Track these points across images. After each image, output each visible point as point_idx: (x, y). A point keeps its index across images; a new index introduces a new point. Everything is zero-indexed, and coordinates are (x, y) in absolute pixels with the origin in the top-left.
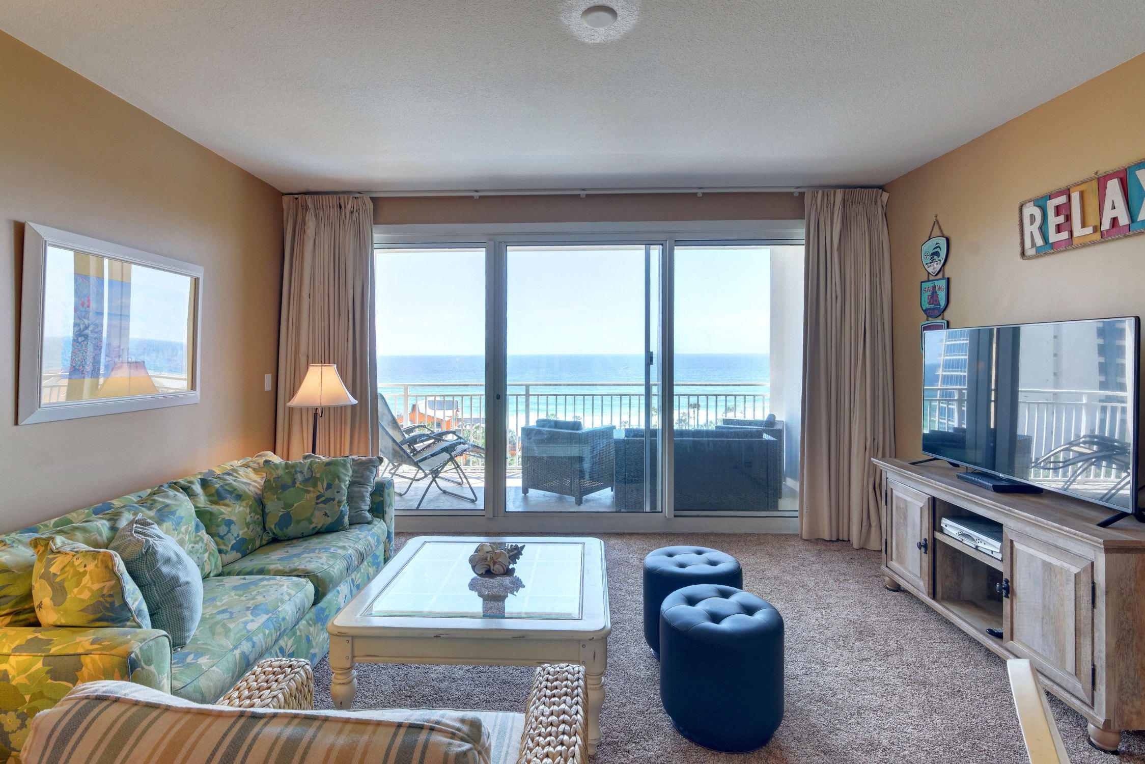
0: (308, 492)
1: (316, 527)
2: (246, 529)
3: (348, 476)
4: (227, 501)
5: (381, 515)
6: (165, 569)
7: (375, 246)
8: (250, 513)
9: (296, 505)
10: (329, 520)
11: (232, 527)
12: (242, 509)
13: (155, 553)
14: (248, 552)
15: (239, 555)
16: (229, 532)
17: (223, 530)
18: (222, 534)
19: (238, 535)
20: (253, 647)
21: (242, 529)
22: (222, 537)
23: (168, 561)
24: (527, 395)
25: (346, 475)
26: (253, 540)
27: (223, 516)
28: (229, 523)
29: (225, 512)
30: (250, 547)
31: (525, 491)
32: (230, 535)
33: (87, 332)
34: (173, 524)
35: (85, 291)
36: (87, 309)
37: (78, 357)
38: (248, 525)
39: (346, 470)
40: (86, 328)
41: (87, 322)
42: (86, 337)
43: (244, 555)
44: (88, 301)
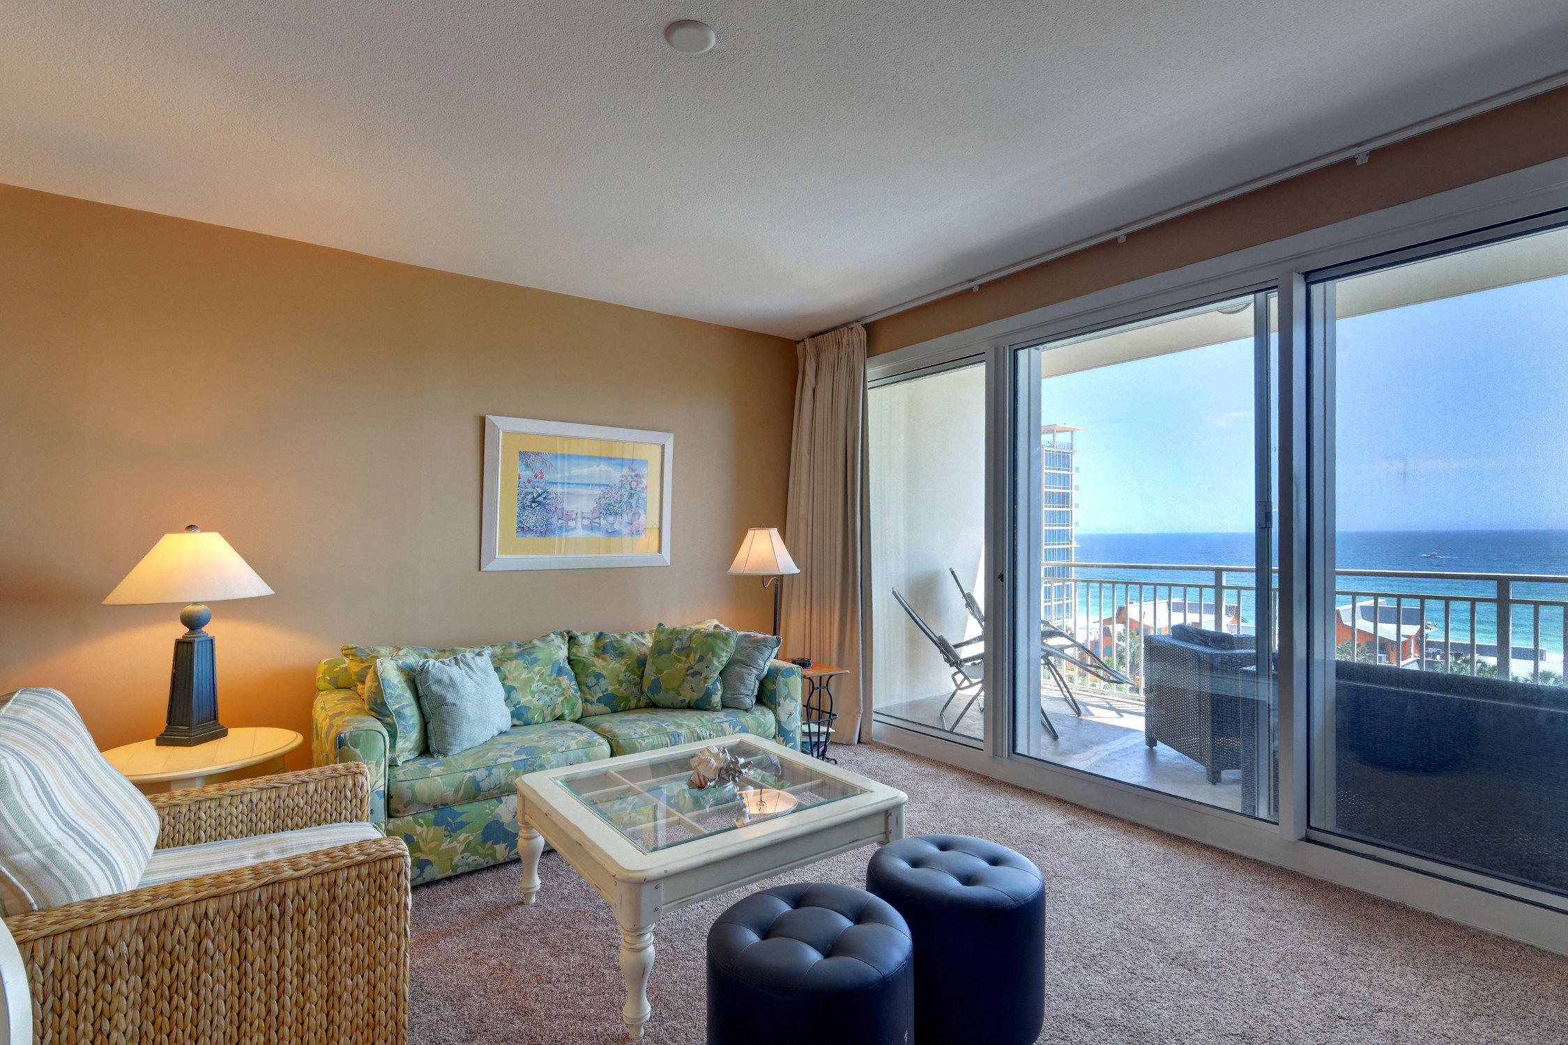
0: (679, 661)
1: (684, 700)
2: (617, 686)
3: (727, 652)
4: (607, 656)
5: (773, 706)
6: (435, 688)
7: (869, 385)
8: (625, 671)
9: (665, 672)
10: (695, 696)
11: (601, 680)
12: (618, 665)
13: (427, 672)
14: (619, 709)
15: (608, 709)
16: (597, 684)
17: (591, 681)
18: (590, 685)
19: (607, 690)
20: (488, 776)
21: (611, 685)
22: (589, 688)
23: (439, 682)
24: (1218, 588)
25: (723, 650)
26: (627, 699)
27: (594, 668)
28: (598, 676)
29: (598, 665)
30: (622, 704)
31: (1151, 742)
32: (597, 687)
33: (540, 499)
34: (524, 662)
35: (538, 465)
36: (541, 480)
37: (532, 519)
38: (620, 683)
39: (726, 645)
40: (539, 495)
41: (540, 491)
42: (540, 503)
43: (614, 711)
44: (541, 473)
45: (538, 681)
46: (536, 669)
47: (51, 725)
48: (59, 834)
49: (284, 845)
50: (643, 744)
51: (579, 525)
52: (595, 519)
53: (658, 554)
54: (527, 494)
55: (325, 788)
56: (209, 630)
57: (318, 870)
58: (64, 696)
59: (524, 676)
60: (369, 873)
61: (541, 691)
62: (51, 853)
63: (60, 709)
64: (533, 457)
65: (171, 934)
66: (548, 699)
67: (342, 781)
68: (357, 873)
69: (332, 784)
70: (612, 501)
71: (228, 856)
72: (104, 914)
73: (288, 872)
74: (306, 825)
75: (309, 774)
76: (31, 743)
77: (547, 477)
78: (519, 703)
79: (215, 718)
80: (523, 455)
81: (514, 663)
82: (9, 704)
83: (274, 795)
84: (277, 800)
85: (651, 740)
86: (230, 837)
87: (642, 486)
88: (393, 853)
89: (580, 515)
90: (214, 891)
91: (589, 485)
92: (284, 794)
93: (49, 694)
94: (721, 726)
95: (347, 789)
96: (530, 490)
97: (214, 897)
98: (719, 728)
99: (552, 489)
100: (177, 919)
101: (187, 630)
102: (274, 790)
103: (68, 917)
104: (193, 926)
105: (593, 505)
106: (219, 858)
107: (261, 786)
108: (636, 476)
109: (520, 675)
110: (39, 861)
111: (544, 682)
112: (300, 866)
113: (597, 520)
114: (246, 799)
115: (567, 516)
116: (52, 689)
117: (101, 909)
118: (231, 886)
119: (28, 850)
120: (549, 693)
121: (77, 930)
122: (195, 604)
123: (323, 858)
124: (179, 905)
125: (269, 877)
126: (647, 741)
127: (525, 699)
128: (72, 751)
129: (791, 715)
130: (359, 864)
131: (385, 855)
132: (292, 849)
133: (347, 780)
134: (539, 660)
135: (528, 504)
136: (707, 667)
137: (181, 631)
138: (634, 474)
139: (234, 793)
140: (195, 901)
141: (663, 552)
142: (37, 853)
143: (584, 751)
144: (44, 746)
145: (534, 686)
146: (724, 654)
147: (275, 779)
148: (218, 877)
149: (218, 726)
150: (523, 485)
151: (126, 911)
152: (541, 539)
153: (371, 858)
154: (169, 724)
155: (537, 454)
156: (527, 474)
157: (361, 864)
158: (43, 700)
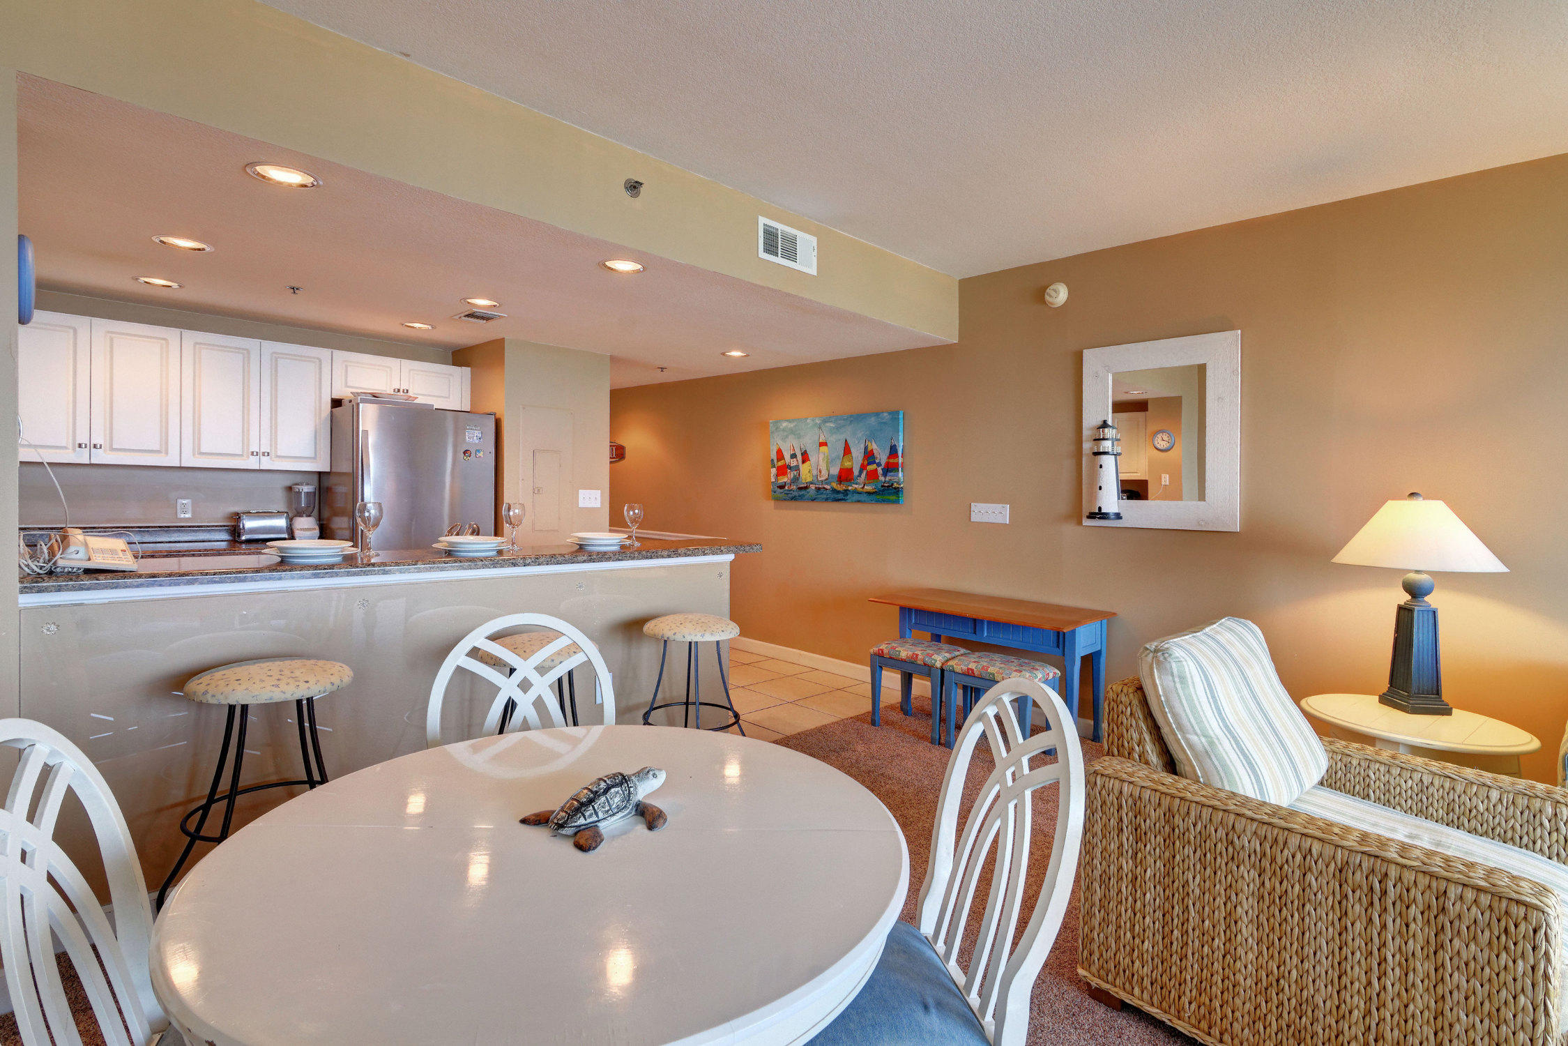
47: (1238, 649)
48: (1218, 732)
49: (1444, 839)
55: (1513, 802)
56: (1432, 600)
57: (1425, 868)
58: (1260, 632)
60: (1490, 906)
62: (1211, 743)
63: (1250, 638)
65: (1281, 852)
67: (1537, 804)
68: (1474, 898)
69: (1522, 802)
71: (1382, 822)
72: (1234, 807)
73: (1392, 854)
74: (1485, 834)
75: (1495, 779)
76: (1213, 657)
79: (1438, 692)
82: (1215, 626)
83: (1447, 785)
84: (1452, 792)
86: (1398, 808)
88: (1528, 900)
90: (1318, 834)
92: (1459, 789)
93: (1246, 626)
95: (1544, 817)
97: (1320, 840)
100: (1286, 842)
101: (1409, 597)
102: (1448, 779)
103: (1214, 797)
104: (1299, 857)
106: (1373, 819)
107: (1434, 769)
110: (1203, 746)
112: (1407, 855)
114: (1417, 776)
116: (1250, 622)
117: (1235, 802)
118: (1336, 838)
119: (1196, 734)
121: (1217, 809)
122: (1417, 572)
123: (1438, 861)
124: (1288, 830)
125: (1371, 849)
128: (1249, 673)
130: (1479, 890)
131: (1515, 896)
132: (1449, 847)
133: (1544, 803)
137: (1404, 598)
139: (1403, 765)
140: (1303, 834)
142: (1203, 740)
144: (1223, 662)
147: (1487, 777)
148: (1331, 824)
149: (1440, 703)
151: (1249, 813)
153: (1493, 890)
154: (1391, 686)
157: (1481, 890)
158: (1239, 629)
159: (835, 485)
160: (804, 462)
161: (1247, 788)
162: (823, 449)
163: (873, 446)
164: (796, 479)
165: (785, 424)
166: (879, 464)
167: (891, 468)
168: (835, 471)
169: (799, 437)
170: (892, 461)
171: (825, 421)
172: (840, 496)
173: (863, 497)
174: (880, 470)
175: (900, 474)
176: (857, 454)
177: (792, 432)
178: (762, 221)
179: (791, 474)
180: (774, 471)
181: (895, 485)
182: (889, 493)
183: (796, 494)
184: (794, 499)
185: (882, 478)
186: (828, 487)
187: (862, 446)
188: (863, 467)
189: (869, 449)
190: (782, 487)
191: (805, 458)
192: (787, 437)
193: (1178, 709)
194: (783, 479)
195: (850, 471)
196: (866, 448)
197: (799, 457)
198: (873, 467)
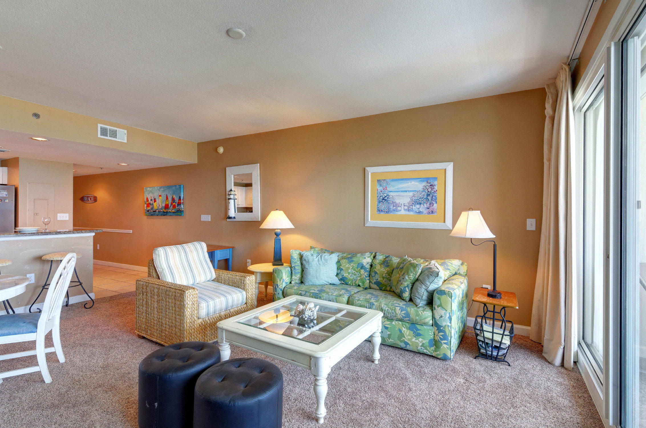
4: (383, 266)
8: (386, 274)
11: (376, 275)
12: (385, 270)
13: (305, 256)
16: (375, 276)
18: (373, 276)
19: (378, 279)
21: (380, 278)
25: (412, 272)
26: (386, 286)
27: (375, 269)
28: (376, 273)
29: (378, 268)
30: (384, 288)
33: (386, 198)
34: (348, 261)
35: (385, 185)
36: (386, 191)
37: (383, 207)
38: (383, 278)
39: (414, 270)
40: (385, 197)
41: (385, 195)
42: (385, 200)
43: (381, 290)
44: (386, 188)
45: (351, 269)
46: (352, 264)
48: (165, 267)
50: (357, 302)
51: (403, 209)
52: (410, 206)
53: (444, 223)
54: (381, 197)
55: (240, 278)
59: (347, 266)
61: (353, 273)
64: (382, 181)
66: (355, 277)
70: (418, 198)
77: (388, 189)
78: (343, 275)
79: (281, 260)
80: (379, 181)
81: (345, 260)
85: (361, 302)
87: (435, 190)
89: (403, 205)
91: (407, 191)
92: (233, 277)
94: (395, 308)
95: (242, 280)
96: (382, 195)
98: (394, 308)
99: (391, 194)
101: (276, 236)
105: (408, 200)
108: (431, 185)
109: (345, 265)
111: (355, 270)
113: (411, 207)
114: (228, 276)
115: (397, 205)
120: (355, 275)
122: (277, 229)
126: (359, 302)
127: (346, 275)
129: (441, 317)
133: (243, 278)
134: (354, 261)
135: (381, 200)
136: (403, 279)
138: (430, 185)
141: (446, 222)
142: (161, 269)
143: (336, 297)
145: (350, 271)
146: (412, 274)
149: (281, 262)
150: (379, 193)
152: (387, 215)
154: (274, 260)
155: (384, 180)
156: (380, 189)
158: (196, 244)
159: (164, 210)
160: (155, 202)
161: (169, 279)
162: (160, 197)
163: (174, 197)
164: (152, 208)
165: (149, 189)
166: (176, 203)
167: (179, 204)
168: (164, 205)
169: (153, 193)
170: (179, 201)
171: (161, 188)
172: (165, 214)
173: (172, 214)
174: (176, 205)
175: (182, 206)
176: (170, 199)
177: (151, 192)
178: (100, 126)
179: (151, 207)
180: (146, 205)
181: (181, 210)
182: (179, 212)
183: (152, 213)
184: (152, 215)
185: (177, 207)
186: (162, 211)
187: (171, 197)
188: (172, 204)
189: (173, 197)
190: (148, 211)
191: (155, 201)
192: (149, 193)
193: (157, 263)
194: (149, 208)
195: (168, 205)
196: (172, 197)
197: (153, 200)
198: (174, 204)
